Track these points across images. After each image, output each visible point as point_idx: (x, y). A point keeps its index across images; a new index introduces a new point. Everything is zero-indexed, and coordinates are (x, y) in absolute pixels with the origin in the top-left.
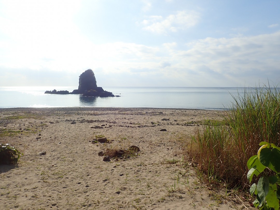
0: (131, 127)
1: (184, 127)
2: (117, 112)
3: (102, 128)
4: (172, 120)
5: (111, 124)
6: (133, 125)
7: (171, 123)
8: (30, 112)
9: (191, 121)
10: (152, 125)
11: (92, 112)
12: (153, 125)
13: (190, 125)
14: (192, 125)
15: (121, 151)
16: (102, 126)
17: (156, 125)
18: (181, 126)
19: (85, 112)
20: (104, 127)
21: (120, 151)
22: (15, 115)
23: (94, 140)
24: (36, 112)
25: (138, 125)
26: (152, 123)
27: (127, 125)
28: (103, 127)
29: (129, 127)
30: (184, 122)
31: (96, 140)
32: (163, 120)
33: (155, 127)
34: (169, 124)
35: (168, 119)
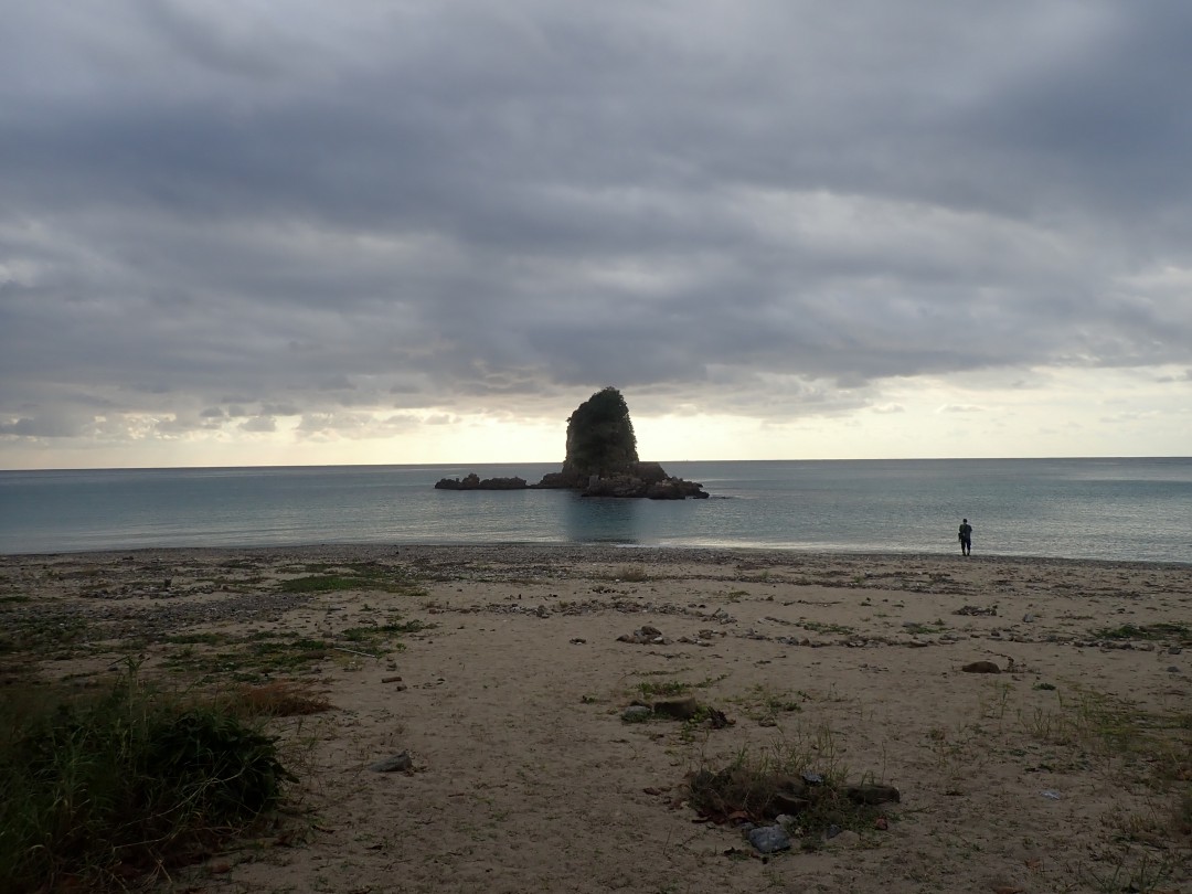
0: (806, 643)
1: (1093, 656)
5: (709, 626)
6: (812, 636)
7: (1009, 630)
8: (373, 564)
9: (1116, 623)
12: (919, 636)
13: (1123, 643)
14: (1132, 643)
17: (935, 637)
18: (1068, 649)
21: (781, 789)
23: (635, 707)
24: (396, 563)
25: (843, 638)
26: (915, 628)
27: (786, 632)
29: (793, 642)
30: (1081, 628)
31: (648, 706)
32: (961, 613)
33: (932, 647)
34: (1003, 634)
35: (988, 610)
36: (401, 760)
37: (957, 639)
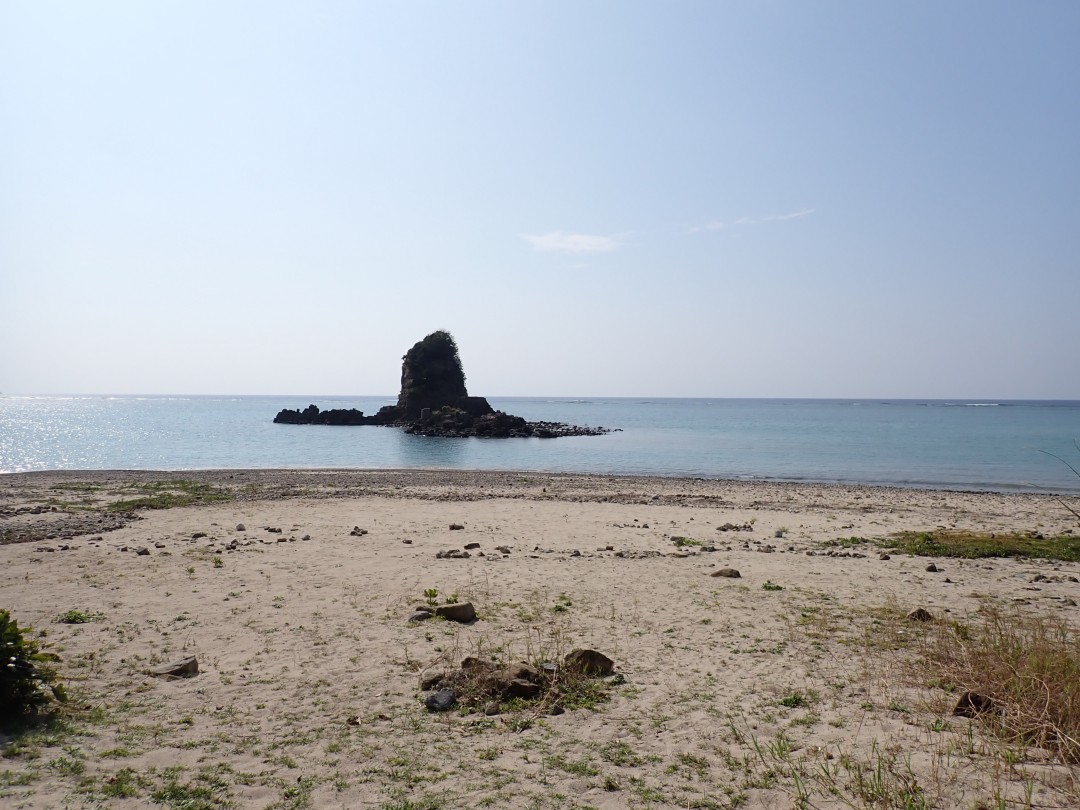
1: (819, 564)
2: (537, 491)
3: (466, 556)
4: (764, 532)
7: (759, 543)
9: (847, 535)
10: (674, 550)
11: (442, 490)
12: (683, 548)
13: (844, 552)
15: (524, 674)
16: (466, 547)
17: (696, 549)
18: (801, 557)
19: (415, 490)
20: (474, 552)
21: (518, 676)
22: (148, 497)
23: (420, 613)
24: (230, 486)
26: (680, 542)
28: (469, 552)
31: (430, 610)
32: (724, 529)
33: (691, 557)
34: (751, 545)
35: (745, 527)
36: (188, 661)
37: (713, 550)
